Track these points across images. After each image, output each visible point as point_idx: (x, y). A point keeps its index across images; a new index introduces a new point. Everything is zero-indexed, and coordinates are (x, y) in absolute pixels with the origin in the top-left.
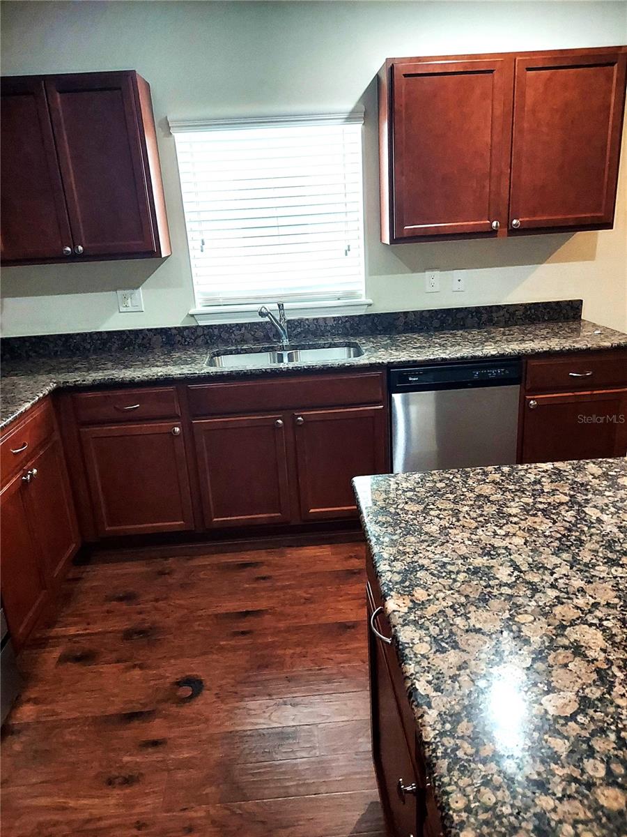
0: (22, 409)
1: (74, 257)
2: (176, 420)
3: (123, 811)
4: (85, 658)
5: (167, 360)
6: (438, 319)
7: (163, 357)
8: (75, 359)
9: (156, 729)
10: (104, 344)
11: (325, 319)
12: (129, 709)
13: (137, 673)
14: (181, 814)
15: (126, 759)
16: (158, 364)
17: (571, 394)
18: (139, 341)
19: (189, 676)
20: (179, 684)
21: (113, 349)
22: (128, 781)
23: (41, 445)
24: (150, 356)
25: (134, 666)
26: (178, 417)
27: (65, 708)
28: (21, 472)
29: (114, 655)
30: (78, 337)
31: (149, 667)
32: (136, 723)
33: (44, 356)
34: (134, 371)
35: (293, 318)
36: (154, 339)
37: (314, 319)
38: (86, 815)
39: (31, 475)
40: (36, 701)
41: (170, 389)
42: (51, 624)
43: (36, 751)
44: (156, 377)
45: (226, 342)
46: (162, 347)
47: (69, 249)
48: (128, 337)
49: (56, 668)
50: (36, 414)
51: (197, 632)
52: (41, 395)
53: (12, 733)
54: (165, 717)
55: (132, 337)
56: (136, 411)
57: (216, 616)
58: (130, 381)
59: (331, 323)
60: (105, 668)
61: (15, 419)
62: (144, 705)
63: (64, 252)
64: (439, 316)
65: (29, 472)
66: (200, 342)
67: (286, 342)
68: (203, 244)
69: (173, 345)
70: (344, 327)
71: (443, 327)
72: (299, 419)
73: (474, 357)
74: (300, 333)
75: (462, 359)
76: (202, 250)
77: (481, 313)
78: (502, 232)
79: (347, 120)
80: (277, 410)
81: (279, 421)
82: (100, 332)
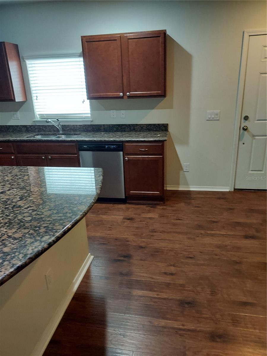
2: (15, 154)
6: (115, 128)
10: (8, 129)
21: (10, 131)
35: (65, 124)
36: (22, 129)
37: (73, 125)
46: (25, 131)
48: (15, 128)
66: (37, 130)
67: (61, 132)
68: (37, 97)
69: (28, 131)
70: (83, 128)
71: (117, 131)
72: (50, 157)
73: (105, 141)
74: (68, 130)
75: (101, 141)
76: (37, 100)
77: (131, 127)
78: (125, 97)
79: (80, 56)
80: (43, 154)
81: (43, 157)
82: (6, 126)
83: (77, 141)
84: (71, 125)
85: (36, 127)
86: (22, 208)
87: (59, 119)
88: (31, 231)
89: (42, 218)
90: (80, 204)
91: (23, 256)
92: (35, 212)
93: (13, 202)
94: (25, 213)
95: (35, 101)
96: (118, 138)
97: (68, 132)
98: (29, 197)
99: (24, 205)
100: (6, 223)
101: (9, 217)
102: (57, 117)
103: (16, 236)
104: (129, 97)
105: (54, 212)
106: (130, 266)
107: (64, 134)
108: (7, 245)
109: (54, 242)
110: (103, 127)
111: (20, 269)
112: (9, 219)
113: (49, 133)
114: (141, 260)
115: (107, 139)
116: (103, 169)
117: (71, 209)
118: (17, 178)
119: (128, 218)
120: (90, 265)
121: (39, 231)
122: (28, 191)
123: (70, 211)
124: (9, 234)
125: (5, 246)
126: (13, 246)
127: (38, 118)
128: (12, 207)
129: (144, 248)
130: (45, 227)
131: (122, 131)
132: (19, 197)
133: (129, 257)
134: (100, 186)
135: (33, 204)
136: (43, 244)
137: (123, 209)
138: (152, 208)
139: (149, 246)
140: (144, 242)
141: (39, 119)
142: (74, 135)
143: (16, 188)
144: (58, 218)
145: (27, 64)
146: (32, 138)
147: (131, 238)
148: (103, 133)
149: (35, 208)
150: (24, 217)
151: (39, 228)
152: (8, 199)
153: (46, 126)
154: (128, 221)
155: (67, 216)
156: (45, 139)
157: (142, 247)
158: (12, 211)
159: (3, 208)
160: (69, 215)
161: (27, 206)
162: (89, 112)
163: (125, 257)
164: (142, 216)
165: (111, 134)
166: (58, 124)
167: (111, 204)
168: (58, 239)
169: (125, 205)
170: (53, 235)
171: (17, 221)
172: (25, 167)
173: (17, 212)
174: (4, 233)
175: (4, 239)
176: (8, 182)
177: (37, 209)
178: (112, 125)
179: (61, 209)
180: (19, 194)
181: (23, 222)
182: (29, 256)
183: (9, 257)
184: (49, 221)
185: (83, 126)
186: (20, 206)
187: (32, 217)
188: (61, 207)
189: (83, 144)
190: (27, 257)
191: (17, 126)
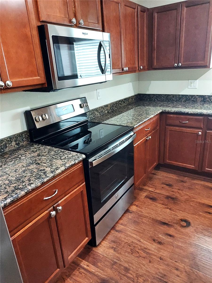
0: (151, 117)
1: (178, 67)
2: (201, 129)
3: (156, 251)
4: (153, 199)
5: (202, 107)
7: (200, 106)
8: (169, 103)
9: (171, 231)
10: (180, 99)
12: (164, 221)
13: (168, 210)
14: (175, 262)
15: (160, 236)
16: (198, 108)
18: (192, 99)
19: (186, 219)
20: (182, 220)
21: (182, 101)
22: (160, 243)
23: (154, 130)
24: (196, 105)
25: (168, 208)
26: (202, 128)
27: (145, 211)
28: (146, 137)
29: (162, 202)
30: (172, 96)
31: (173, 210)
32: (165, 226)
33: (159, 101)
34: (189, 110)
36: (198, 99)
38: (145, 246)
39: (149, 138)
40: (137, 206)
41: (201, 117)
42: (145, 185)
43: (135, 221)
44: (197, 113)
46: (201, 102)
47: (176, 65)
48: (189, 97)
49: (144, 198)
50: (154, 119)
51: (191, 206)
52: (157, 113)
53: (129, 212)
54: (176, 229)
55: (190, 97)
56: (186, 124)
57: (200, 203)
58: (187, 113)
60: (159, 205)
61: (148, 120)
62: (169, 222)
63: (174, 66)
65: (149, 137)
69: (205, 102)
82: (179, 95)
191: (192, 96)
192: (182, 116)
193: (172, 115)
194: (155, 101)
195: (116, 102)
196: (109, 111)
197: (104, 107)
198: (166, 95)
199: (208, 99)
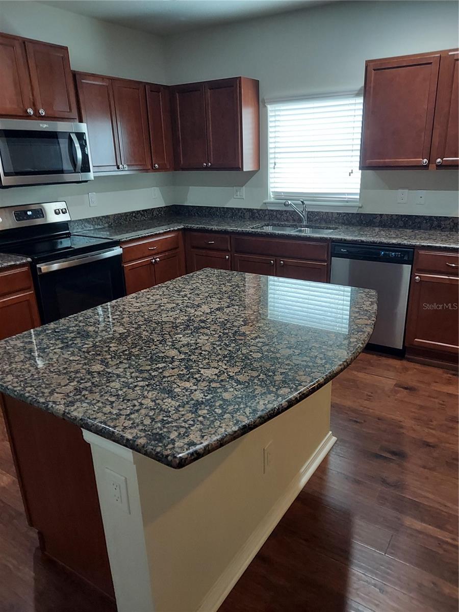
1: (207, 168)
2: (230, 252)
6: (403, 221)
10: (225, 214)
11: (332, 213)
17: (447, 277)
18: (240, 214)
21: (228, 217)
26: (232, 251)
28: (152, 258)
35: (313, 210)
36: (246, 214)
37: (326, 213)
39: (155, 260)
41: (227, 236)
44: (221, 229)
45: (279, 219)
47: (205, 164)
48: (235, 211)
55: (237, 212)
56: (212, 245)
59: (335, 216)
63: (203, 166)
64: (403, 219)
66: (267, 218)
67: (305, 223)
68: (275, 165)
69: (254, 218)
70: (343, 219)
71: (405, 226)
72: (282, 262)
73: (381, 243)
74: (317, 220)
75: (374, 242)
76: (274, 168)
77: (433, 220)
78: (432, 167)
79: (357, 95)
80: (272, 256)
81: (272, 262)
82: (224, 208)
83: (332, 240)
84: (323, 212)
85: (267, 212)
86: (248, 338)
87: (305, 202)
88: (262, 376)
89: (277, 358)
90: (337, 346)
91: (251, 411)
92: (267, 347)
93: (234, 326)
94: (253, 345)
95: (271, 170)
96: (406, 239)
97: (315, 224)
98: (257, 322)
99: (249, 332)
100: (225, 357)
101: (229, 349)
102: (303, 198)
103: (241, 378)
104: (439, 167)
105: (295, 352)
106: (403, 472)
107: (309, 226)
108: (227, 389)
109: (297, 401)
110: (379, 219)
111: (246, 429)
112: (230, 351)
113: (286, 223)
114: (424, 467)
115: (384, 240)
116: (378, 292)
117: (322, 353)
118: (238, 289)
119: (406, 386)
120: (329, 452)
121: (273, 378)
122: (254, 312)
123: (322, 356)
124: (230, 373)
125: (226, 390)
126: (236, 393)
127: (271, 198)
128: (233, 333)
129: (433, 447)
130: (282, 374)
131: (413, 228)
132: (242, 319)
133: (401, 455)
134: (373, 322)
135: (263, 333)
136: (281, 400)
137: (395, 368)
138: (454, 376)
139: (443, 445)
140: (434, 436)
141: (272, 200)
142: (326, 229)
143: (237, 305)
144: (302, 363)
145: (269, 111)
146: (259, 230)
147: (408, 423)
148: (377, 229)
149: (265, 340)
150: (251, 351)
151: (274, 373)
152: (228, 321)
153: (282, 211)
154: (405, 392)
155: (317, 363)
156: (280, 232)
157: (428, 445)
158: (234, 340)
159: (220, 332)
160: (319, 361)
161: (254, 335)
162: (358, 191)
163: (394, 453)
164: (433, 388)
165: (392, 233)
166: (302, 210)
167: (375, 356)
168: (303, 396)
169: (402, 361)
170: (296, 390)
171: (241, 356)
172: (250, 274)
173: (240, 342)
174: (223, 370)
175: (223, 379)
176: (226, 295)
177: (270, 342)
178: (397, 215)
179: (307, 349)
180: (243, 315)
181: (249, 359)
182: (259, 414)
183: (231, 408)
184: (288, 365)
185: (343, 215)
186: (244, 333)
187: (262, 354)
188: (306, 346)
189: (339, 246)
190: (257, 414)
191: (239, 209)
192: (207, 234)
193: (196, 234)
194: (195, 215)
195: (125, 213)
196: (112, 224)
197: (101, 218)
198: (208, 207)
199: (257, 215)
